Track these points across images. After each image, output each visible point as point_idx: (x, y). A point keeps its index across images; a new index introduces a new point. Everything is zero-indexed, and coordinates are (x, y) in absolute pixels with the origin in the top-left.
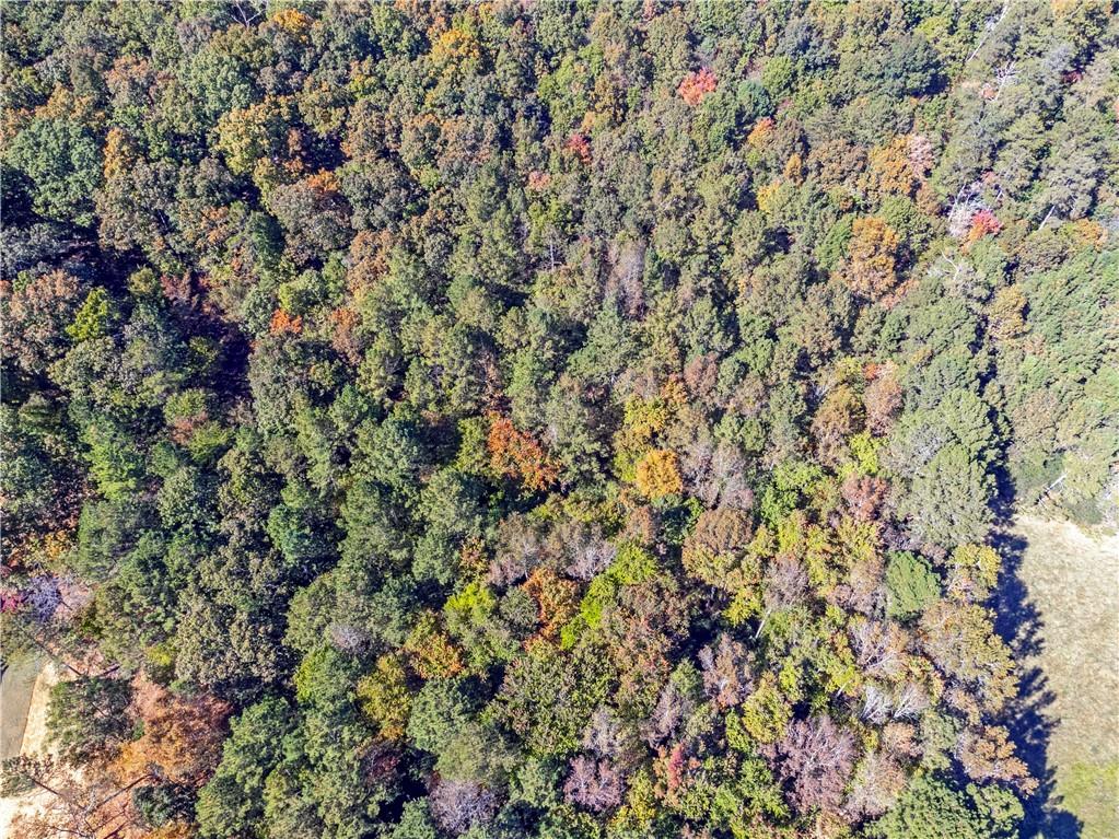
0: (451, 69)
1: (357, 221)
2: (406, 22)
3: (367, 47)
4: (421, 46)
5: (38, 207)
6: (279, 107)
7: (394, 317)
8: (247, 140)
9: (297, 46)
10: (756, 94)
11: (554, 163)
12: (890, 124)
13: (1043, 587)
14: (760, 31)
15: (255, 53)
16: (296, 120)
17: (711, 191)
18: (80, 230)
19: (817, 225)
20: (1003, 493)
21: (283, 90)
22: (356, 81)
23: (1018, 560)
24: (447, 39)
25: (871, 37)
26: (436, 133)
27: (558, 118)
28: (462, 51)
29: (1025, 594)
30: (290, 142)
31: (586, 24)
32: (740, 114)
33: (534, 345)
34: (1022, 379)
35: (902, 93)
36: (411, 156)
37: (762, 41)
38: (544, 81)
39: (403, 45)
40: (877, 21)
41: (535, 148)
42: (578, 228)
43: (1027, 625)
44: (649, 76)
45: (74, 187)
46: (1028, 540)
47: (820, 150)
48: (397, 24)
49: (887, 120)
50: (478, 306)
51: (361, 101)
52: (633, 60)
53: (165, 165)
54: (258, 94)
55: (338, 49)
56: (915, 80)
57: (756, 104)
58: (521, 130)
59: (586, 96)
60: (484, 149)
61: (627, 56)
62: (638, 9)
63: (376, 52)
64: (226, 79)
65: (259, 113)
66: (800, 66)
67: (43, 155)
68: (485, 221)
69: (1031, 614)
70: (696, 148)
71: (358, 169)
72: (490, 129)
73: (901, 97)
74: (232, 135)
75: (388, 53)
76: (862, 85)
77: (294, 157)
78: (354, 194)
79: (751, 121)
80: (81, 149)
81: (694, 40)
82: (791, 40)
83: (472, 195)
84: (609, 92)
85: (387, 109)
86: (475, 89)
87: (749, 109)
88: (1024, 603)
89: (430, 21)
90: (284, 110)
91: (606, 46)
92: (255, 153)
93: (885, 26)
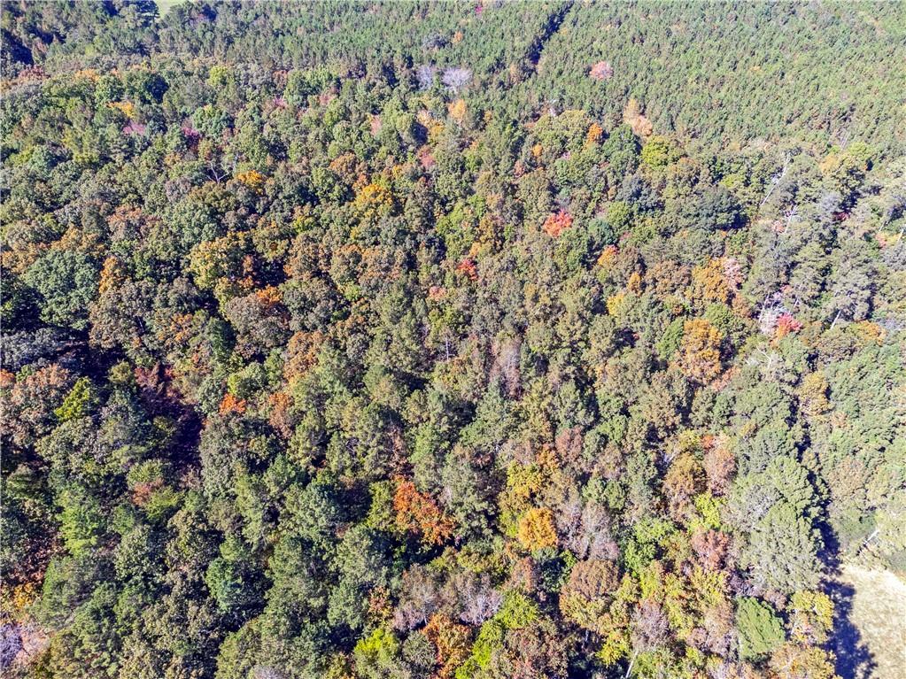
0: (371, 212)
1: (294, 325)
2: (338, 179)
3: (307, 195)
4: (348, 195)
5: (44, 316)
6: (237, 239)
7: (320, 399)
8: (211, 264)
9: (254, 196)
10: (602, 228)
11: (449, 280)
12: (707, 250)
13: (873, 630)
14: (603, 184)
15: (223, 201)
16: (250, 249)
17: (571, 300)
18: (76, 333)
19: (655, 325)
20: (829, 546)
21: (242, 227)
22: (298, 220)
23: (849, 605)
24: (369, 190)
25: (687, 188)
26: (358, 258)
27: (452, 248)
28: (379, 199)
29: (858, 637)
30: (245, 265)
31: (473, 180)
32: (591, 243)
33: (433, 420)
34: (832, 448)
35: (714, 228)
36: (338, 275)
37: (605, 191)
38: (441, 221)
39: (334, 195)
40: (690, 177)
41: (434, 269)
42: (468, 328)
43: (863, 666)
44: (521, 217)
45: (75, 301)
46: (856, 587)
47: (654, 269)
48: (330, 180)
49: (705, 247)
50: (388, 390)
51: (301, 236)
52: (508, 205)
53: (147, 283)
54: (222, 230)
55: (285, 198)
56: (723, 219)
57: (603, 236)
58: (423, 256)
59: (472, 232)
60: (395, 270)
61: (504, 203)
62: (511, 169)
63: (314, 200)
64: (199, 220)
65: (222, 244)
66: (635, 208)
67: (53, 276)
68: (395, 324)
69: (866, 655)
70: (558, 269)
71: (297, 284)
72: (400, 255)
73: (714, 230)
74: (199, 262)
75: (323, 201)
76: (683, 222)
77: (247, 276)
78: (293, 303)
79: (600, 248)
80: (84, 271)
81: (554, 191)
82: (627, 189)
83: (385, 305)
84: (490, 228)
85: (321, 241)
86: (388, 227)
87: (598, 240)
88: (859, 645)
89: (355, 178)
90: (242, 242)
91: (487, 194)
92: (217, 273)
93: (697, 181)
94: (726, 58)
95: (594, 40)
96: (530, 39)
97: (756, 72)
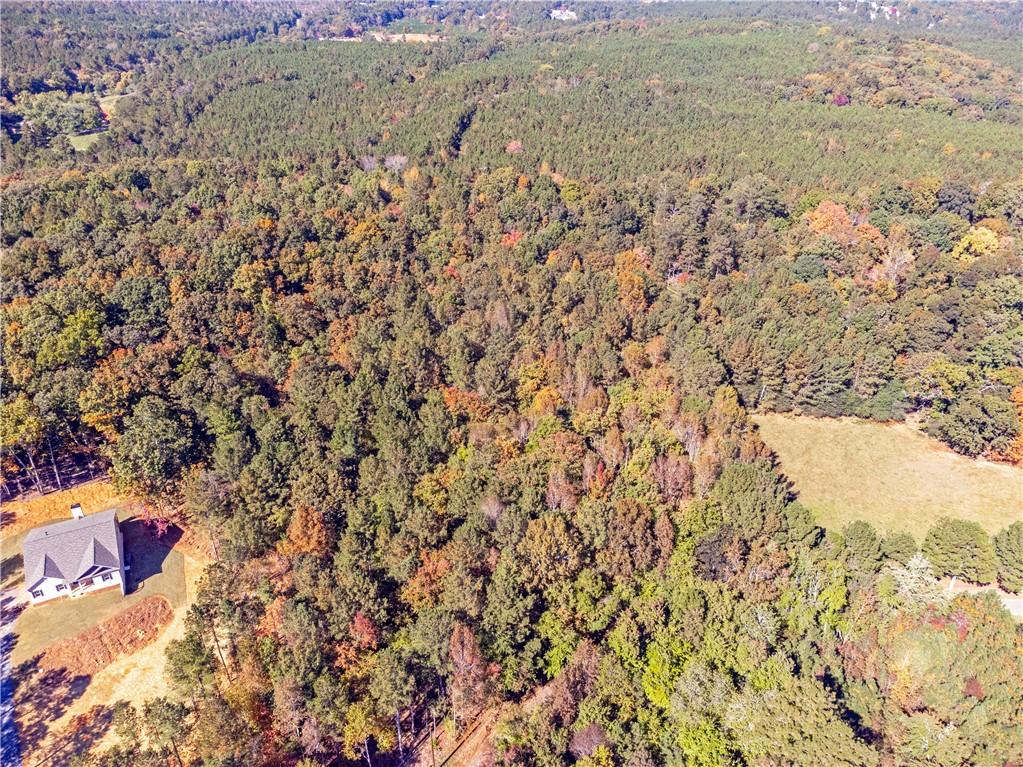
2: (332, 223)
3: (310, 236)
8: (254, 280)
9: (271, 237)
10: (545, 239)
11: (440, 280)
15: (249, 240)
16: (278, 273)
19: (597, 287)
21: (267, 255)
25: (600, 209)
27: (435, 262)
30: (278, 282)
32: (539, 249)
35: (624, 232)
36: (354, 284)
37: (540, 219)
38: (420, 248)
39: (331, 236)
42: (464, 308)
44: (482, 239)
48: (328, 224)
52: (471, 232)
53: (209, 293)
55: (294, 238)
56: (628, 224)
57: (547, 244)
59: (449, 250)
60: (398, 275)
61: (468, 229)
62: (466, 210)
63: (316, 238)
65: (258, 265)
66: (565, 225)
67: (135, 292)
72: (400, 265)
73: (624, 234)
74: (244, 277)
79: (546, 252)
80: (158, 288)
83: (397, 300)
84: (462, 247)
87: (543, 246)
90: (271, 268)
91: (453, 226)
93: (605, 205)
94: (607, 134)
95: (502, 129)
96: (449, 133)
97: (631, 141)
